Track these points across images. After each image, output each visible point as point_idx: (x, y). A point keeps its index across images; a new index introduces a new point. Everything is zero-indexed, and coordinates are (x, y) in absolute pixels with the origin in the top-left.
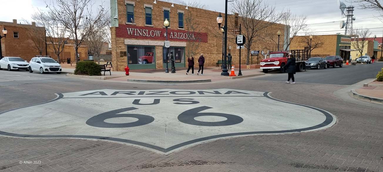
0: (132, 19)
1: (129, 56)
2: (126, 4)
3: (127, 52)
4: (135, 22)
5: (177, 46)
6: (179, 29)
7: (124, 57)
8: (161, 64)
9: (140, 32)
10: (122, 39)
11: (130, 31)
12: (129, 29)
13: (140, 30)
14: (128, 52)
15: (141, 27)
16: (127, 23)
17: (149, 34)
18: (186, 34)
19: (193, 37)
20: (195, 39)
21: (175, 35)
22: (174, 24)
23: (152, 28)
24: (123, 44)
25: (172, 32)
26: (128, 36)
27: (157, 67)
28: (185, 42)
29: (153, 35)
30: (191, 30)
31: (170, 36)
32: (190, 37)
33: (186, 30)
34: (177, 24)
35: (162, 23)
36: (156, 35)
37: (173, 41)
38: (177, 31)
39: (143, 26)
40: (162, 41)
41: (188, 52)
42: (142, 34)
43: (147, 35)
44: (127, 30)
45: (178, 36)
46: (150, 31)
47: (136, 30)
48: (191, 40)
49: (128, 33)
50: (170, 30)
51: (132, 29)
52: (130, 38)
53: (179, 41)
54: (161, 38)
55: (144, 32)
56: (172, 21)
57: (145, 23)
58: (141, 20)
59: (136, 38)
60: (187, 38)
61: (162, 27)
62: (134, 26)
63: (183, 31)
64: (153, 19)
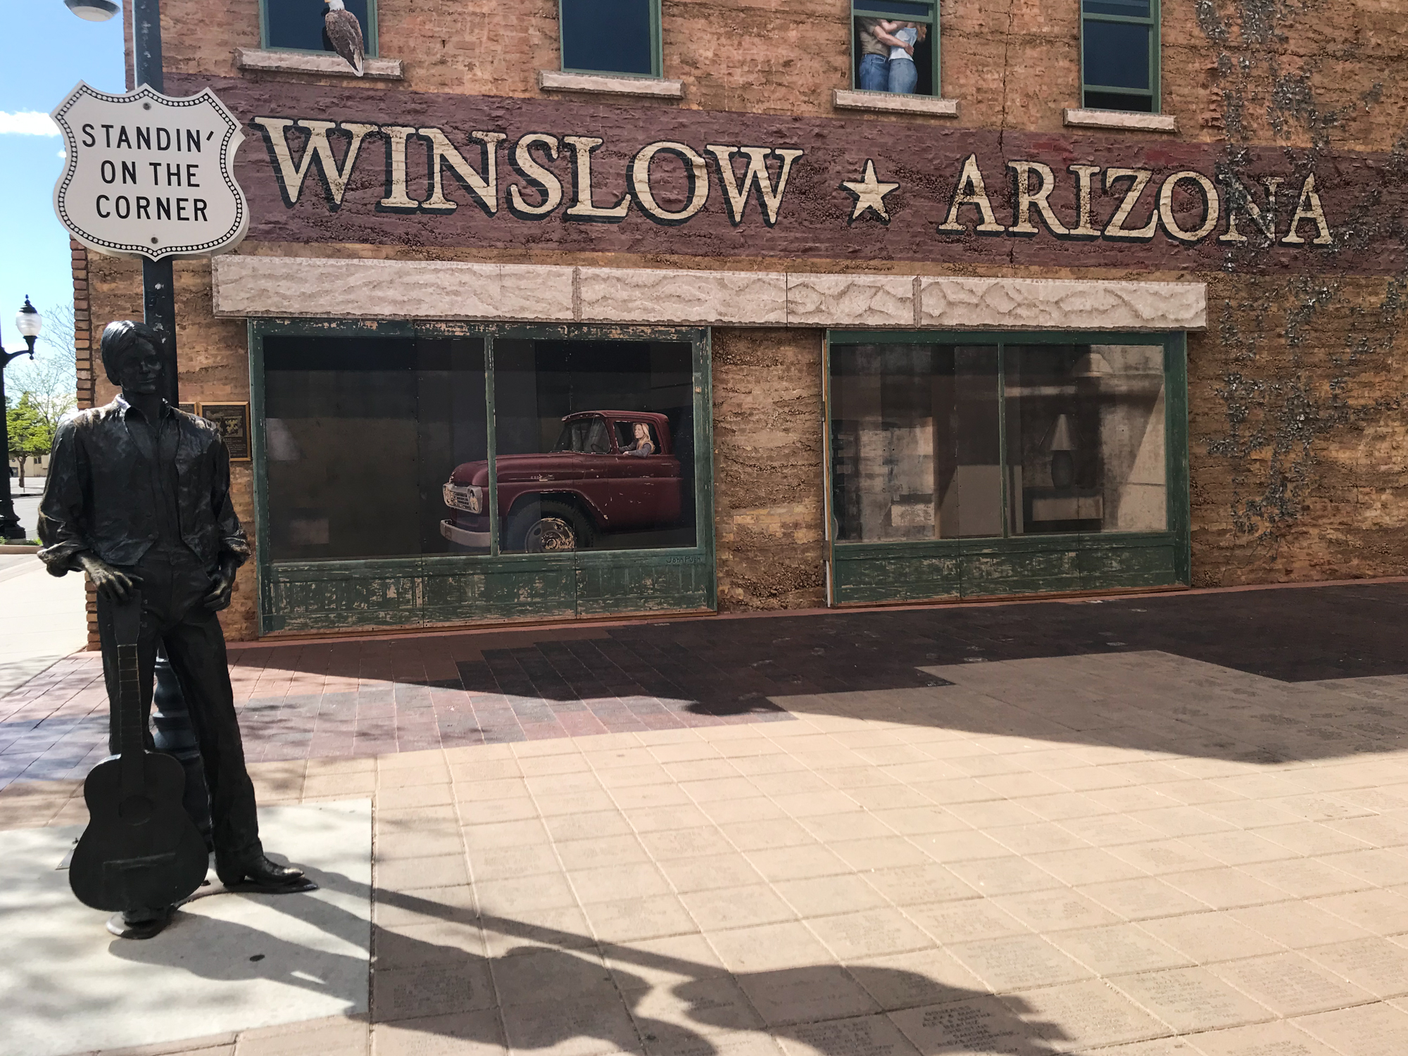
3: (253, 413)
6: (1080, 115)
8: (793, 547)
9: (467, 172)
11: (308, 156)
15: (482, 100)
17: (613, 183)
18: (1192, 174)
19: (1309, 215)
20: (1334, 242)
21: (1030, 199)
22: (1011, 65)
23: (664, 119)
24: (201, 319)
25: (973, 156)
26: (277, 222)
27: (740, 591)
28: (1182, 275)
29: (682, 205)
30: (1285, 128)
31: (954, 211)
32: (1264, 218)
33: (1202, 127)
34: (1061, 63)
35: (815, 49)
36: (728, 201)
37: (995, 270)
38: (1058, 149)
39: (514, 91)
40: (815, 270)
41: (1221, 401)
42: (500, 187)
43: (581, 197)
44: (267, 139)
45: (1078, 207)
46: (623, 147)
47: (409, 136)
48: (1268, 252)
49: (277, 186)
50: (946, 132)
51: (349, 135)
52: (305, 236)
53: (1092, 261)
54: (805, 240)
55: (534, 160)
56: (977, 27)
57: (552, 56)
58: (487, 20)
59: (407, 234)
60: (1209, 225)
61: (815, 102)
62: (371, 93)
63: (1142, 148)
64: (675, 10)
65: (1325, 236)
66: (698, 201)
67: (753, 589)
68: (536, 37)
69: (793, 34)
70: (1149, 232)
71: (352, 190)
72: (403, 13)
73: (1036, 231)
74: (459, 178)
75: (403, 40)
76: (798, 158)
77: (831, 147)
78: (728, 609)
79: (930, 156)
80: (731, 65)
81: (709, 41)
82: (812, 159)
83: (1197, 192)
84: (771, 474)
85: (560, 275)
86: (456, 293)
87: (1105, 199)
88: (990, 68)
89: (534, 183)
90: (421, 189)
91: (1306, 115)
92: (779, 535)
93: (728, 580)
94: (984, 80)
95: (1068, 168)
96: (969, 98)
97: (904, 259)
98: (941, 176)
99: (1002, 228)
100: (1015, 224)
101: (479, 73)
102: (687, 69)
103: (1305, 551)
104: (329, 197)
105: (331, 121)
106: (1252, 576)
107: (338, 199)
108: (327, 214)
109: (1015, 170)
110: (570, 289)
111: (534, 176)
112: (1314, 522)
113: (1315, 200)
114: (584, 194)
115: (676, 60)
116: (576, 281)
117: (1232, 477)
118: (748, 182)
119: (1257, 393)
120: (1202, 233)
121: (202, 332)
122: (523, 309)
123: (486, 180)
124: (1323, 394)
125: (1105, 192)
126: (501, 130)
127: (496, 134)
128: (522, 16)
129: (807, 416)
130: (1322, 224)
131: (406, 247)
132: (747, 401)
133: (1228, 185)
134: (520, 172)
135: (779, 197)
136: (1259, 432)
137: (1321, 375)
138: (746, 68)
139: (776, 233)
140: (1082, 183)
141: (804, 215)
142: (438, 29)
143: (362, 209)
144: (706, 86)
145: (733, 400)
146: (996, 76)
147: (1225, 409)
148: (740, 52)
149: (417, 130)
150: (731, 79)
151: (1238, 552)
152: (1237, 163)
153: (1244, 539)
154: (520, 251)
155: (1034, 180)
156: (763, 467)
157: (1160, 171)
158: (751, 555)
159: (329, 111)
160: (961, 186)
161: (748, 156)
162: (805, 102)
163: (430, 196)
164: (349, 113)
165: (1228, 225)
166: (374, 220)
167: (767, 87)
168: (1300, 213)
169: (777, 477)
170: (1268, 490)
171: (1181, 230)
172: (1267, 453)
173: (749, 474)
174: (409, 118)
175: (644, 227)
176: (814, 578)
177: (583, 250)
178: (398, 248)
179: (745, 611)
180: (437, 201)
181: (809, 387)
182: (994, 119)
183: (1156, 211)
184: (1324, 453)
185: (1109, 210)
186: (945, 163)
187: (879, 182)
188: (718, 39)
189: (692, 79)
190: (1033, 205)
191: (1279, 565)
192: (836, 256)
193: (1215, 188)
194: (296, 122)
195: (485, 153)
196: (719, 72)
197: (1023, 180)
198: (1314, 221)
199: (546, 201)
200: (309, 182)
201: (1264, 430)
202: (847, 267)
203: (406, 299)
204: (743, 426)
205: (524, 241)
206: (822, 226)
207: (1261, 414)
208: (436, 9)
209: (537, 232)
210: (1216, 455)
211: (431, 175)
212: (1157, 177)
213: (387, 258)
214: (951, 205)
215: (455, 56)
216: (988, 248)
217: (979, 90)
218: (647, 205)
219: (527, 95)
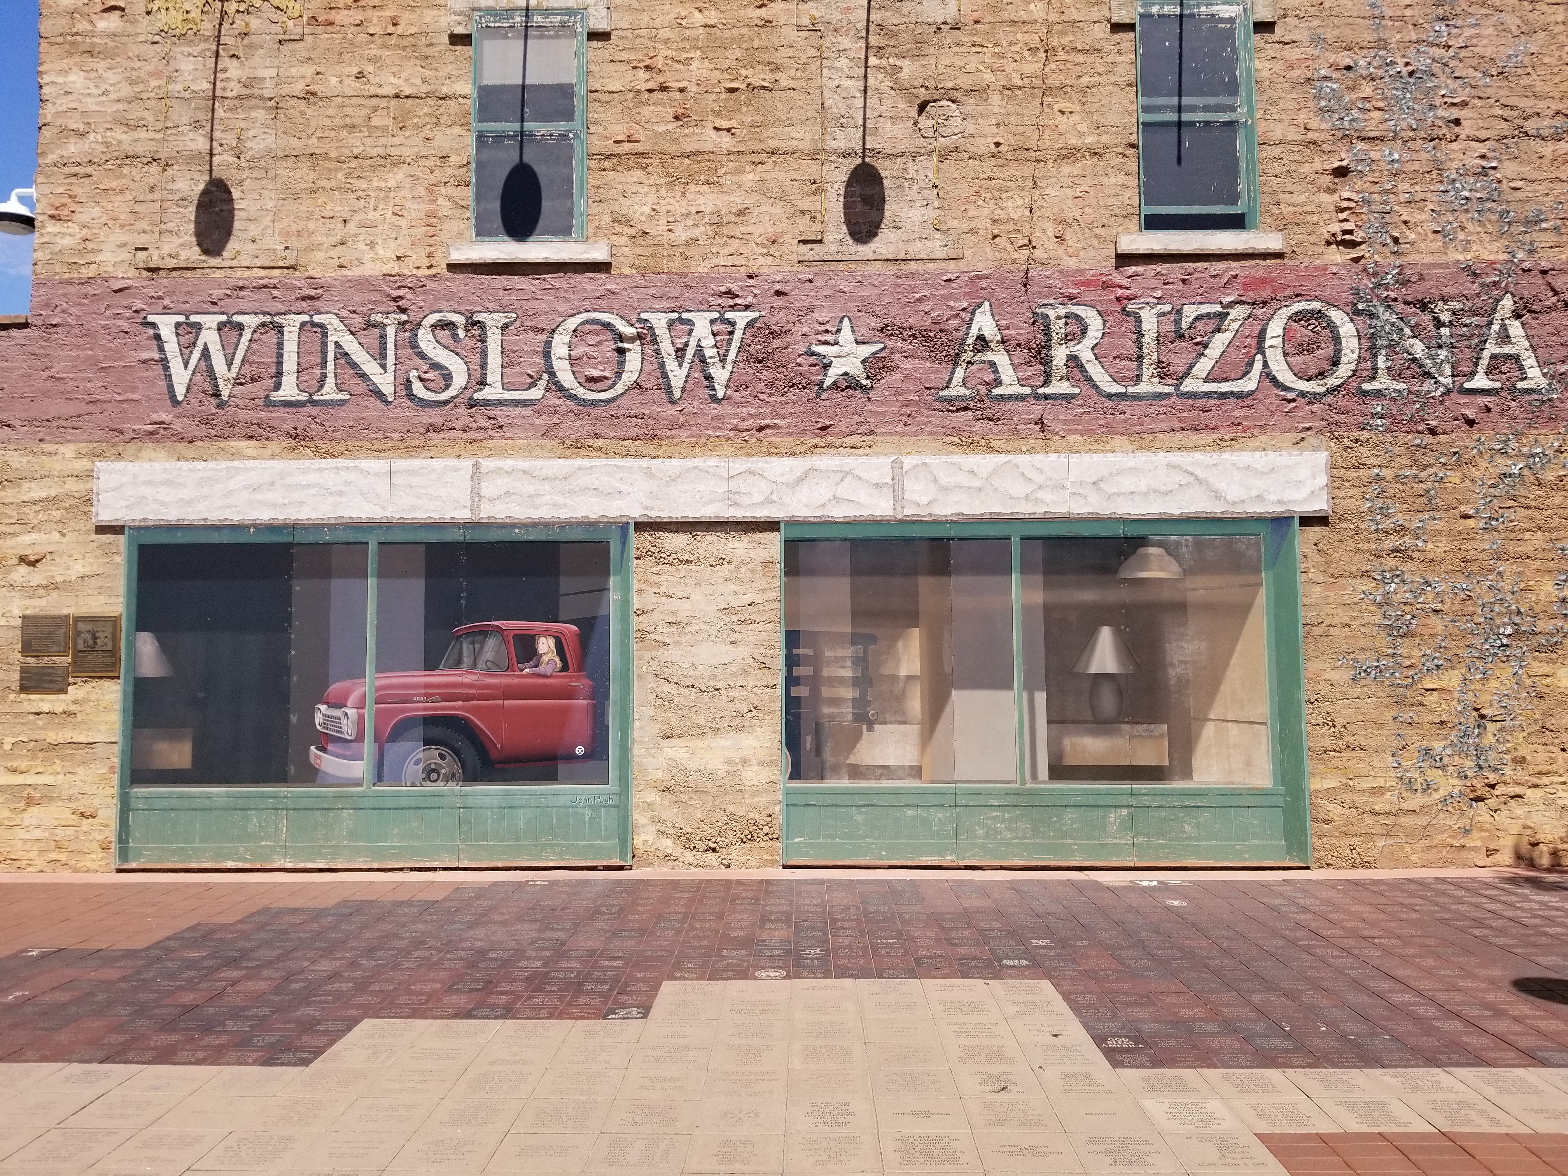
3: (124, 623)
6: (1141, 241)
7: (73, 693)
9: (358, 353)
10: (66, 455)
11: (198, 351)
12: (190, 330)
13: (365, 327)
14: (142, 622)
17: (527, 362)
18: (1316, 305)
19: (1507, 350)
20: (1550, 385)
21: (1067, 352)
22: (1041, 188)
23: (590, 286)
24: (81, 526)
25: (987, 304)
26: (162, 423)
27: (669, 842)
28: (1303, 439)
29: (609, 383)
30: (1461, 236)
31: (960, 372)
32: (1431, 357)
33: (1329, 243)
34: (1113, 179)
35: (777, 192)
36: (665, 375)
37: (1017, 443)
38: (1106, 286)
39: (418, 268)
40: (773, 452)
41: (1373, 608)
42: (398, 372)
43: (490, 379)
44: (158, 337)
45: (1140, 358)
46: (541, 321)
47: (303, 324)
48: (1442, 402)
49: (163, 384)
50: (949, 276)
51: (240, 327)
52: (190, 436)
53: (1161, 426)
54: (761, 416)
55: (438, 341)
56: (993, 146)
57: (463, 226)
58: (392, 194)
59: (296, 429)
60: (1344, 370)
61: (776, 254)
62: (265, 282)
63: (1236, 276)
64: (607, 164)
65: (1535, 376)
66: (629, 376)
67: (687, 840)
68: (444, 206)
69: (749, 178)
70: (1249, 384)
71: (242, 384)
72: (303, 196)
73: (1077, 391)
74: (354, 365)
75: (302, 224)
76: (754, 321)
77: (798, 304)
78: (651, 864)
79: (927, 308)
80: (671, 219)
81: (646, 195)
82: (772, 321)
83: (1324, 328)
84: (713, 697)
85: (457, 470)
86: (341, 493)
87: (1180, 344)
88: (1010, 194)
89: (436, 366)
90: (312, 380)
91: (1494, 218)
92: (722, 773)
93: (653, 829)
94: (1002, 208)
95: (1124, 309)
96: (981, 232)
97: (891, 434)
98: (941, 331)
99: (1027, 390)
100: (1046, 383)
101: (381, 252)
102: (618, 228)
103: (1520, 822)
104: (217, 395)
105: (223, 313)
106: (1431, 856)
107: (225, 394)
108: (214, 411)
109: (1046, 317)
110: (468, 484)
111: (437, 359)
112: (1535, 780)
113: (1515, 329)
114: (494, 375)
115: (606, 219)
116: (476, 475)
117: (1394, 713)
118: (690, 352)
119: (1431, 596)
120: (1333, 381)
121: (82, 538)
122: (414, 508)
123: (384, 367)
124: (1542, 597)
125: (1181, 336)
126: (403, 311)
127: (396, 316)
128: (432, 188)
129: (761, 627)
130: (1529, 361)
131: (294, 443)
132: (684, 609)
133: (1372, 315)
134: (422, 355)
135: (729, 367)
136: (1436, 650)
137: (1538, 571)
138: (690, 222)
139: (723, 410)
140: (1145, 326)
141: (760, 387)
142: (338, 209)
143: (250, 404)
144: (642, 246)
145: (665, 607)
146: (1020, 202)
147: (1378, 619)
148: (684, 204)
149: (311, 316)
150: (671, 235)
151: (1404, 820)
152: (1386, 287)
153: (1416, 801)
154: (417, 442)
155: (1074, 327)
156: (704, 688)
157: (1265, 303)
158: (684, 797)
159: (222, 303)
160: (969, 341)
161: (690, 322)
162: (763, 255)
163: (322, 386)
164: (242, 305)
165: (1375, 370)
166: (262, 415)
167: (718, 240)
168: (1491, 348)
169: (721, 701)
170: (1454, 733)
171: (1300, 378)
172: (1452, 679)
173: (685, 697)
174: (304, 304)
175: (564, 409)
176: (766, 829)
177: (491, 437)
178: (284, 444)
179: (673, 868)
180: (329, 392)
181: (764, 590)
182: (1016, 255)
183: (1259, 357)
184: (1548, 681)
185: (1188, 358)
186: (947, 314)
187: (857, 342)
188: (657, 192)
189: (623, 240)
190: (1073, 359)
191: (1475, 840)
192: (803, 432)
193: (1352, 320)
194: (187, 318)
195: (383, 337)
196: (658, 229)
197: (1058, 328)
198: (1515, 359)
199: (450, 385)
200: (198, 378)
201: (1445, 648)
202: (815, 446)
203: (286, 501)
204: (677, 638)
205: (422, 430)
206: (783, 399)
207: (1438, 624)
208: (339, 189)
209: (438, 420)
210: (1363, 682)
211: (324, 363)
212: (1260, 312)
213: (273, 456)
214: (956, 364)
215: (356, 235)
216: (1007, 416)
217: (995, 221)
218: (566, 385)
219: (433, 271)
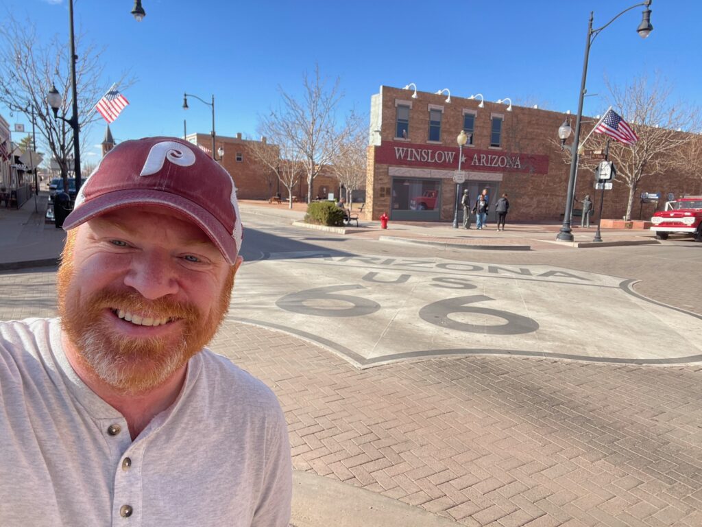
0: (404, 131)
1: (395, 195)
2: (396, 105)
3: (391, 189)
4: (409, 136)
5: (484, 179)
6: (490, 148)
7: (385, 198)
8: (450, 212)
9: (416, 154)
10: (385, 166)
11: (399, 153)
12: (398, 150)
13: (417, 152)
14: (393, 189)
15: (420, 145)
16: (395, 139)
17: (433, 157)
18: (503, 157)
20: (521, 168)
21: (483, 160)
22: (482, 140)
23: (440, 148)
24: (386, 175)
25: (476, 154)
26: (395, 162)
28: (501, 173)
30: (516, 150)
31: (473, 162)
32: (512, 164)
33: (505, 150)
34: (488, 139)
36: (446, 160)
38: (487, 153)
39: (423, 143)
43: (429, 159)
44: (395, 150)
45: (488, 162)
46: (435, 152)
47: (411, 150)
48: (512, 169)
51: (404, 150)
52: (398, 164)
53: (490, 170)
54: (455, 166)
55: (424, 154)
56: (478, 134)
57: (428, 138)
58: (420, 133)
62: (407, 144)
63: (497, 153)
64: (443, 132)
66: (443, 160)
68: (426, 135)
71: (404, 158)
73: (483, 165)
74: (416, 156)
75: (411, 136)
76: (455, 154)
81: (446, 136)
83: (504, 160)
89: (424, 157)
90: (411, 157)
91: (519, 148)
95: (488, 156)
97: (466, 169)
100: (480, 164)
101: (419, 141)
108: (401, 161)
113: (519, 161)
115: (442, 139)
118: (449, 157)
120: (504, 166)
123: (419, 157)
125: (492, 159)
126: (421, 149)
128: (425, 132)
130: (519, 165)
131: (409, 166)
133: (508, 158)
135: (452, 159)
139: (451, 165)
141: (455, 162)
145: (444, 189)
146: (480, 142)
152: (509, 155)
154: (422, 167)
155: (483, 157)
156: (447, 199)
157: (499, 156)
160: (474, 158)
161: (449, 153)
164: (404, 147)
165: (507, 165)
166: (406, 162)
168: (517, 163)
171: (501, 165)
174: (411, 147)
175: (436, 164)
177: (429, 167)
180: (413, 159)
182: (479, 148)
183: (498, 163)
185: (492, 162)
187: (464, 157)
189: (443, 142)
194: (398, 148)
196: (447, 141)
200: (399, 157)
204: (444, 192)
209: (424, 164)
213: (407, 168)
215: (417, 139)
216: (477, 168)
217: (477, 144)
218: (437, 160)
